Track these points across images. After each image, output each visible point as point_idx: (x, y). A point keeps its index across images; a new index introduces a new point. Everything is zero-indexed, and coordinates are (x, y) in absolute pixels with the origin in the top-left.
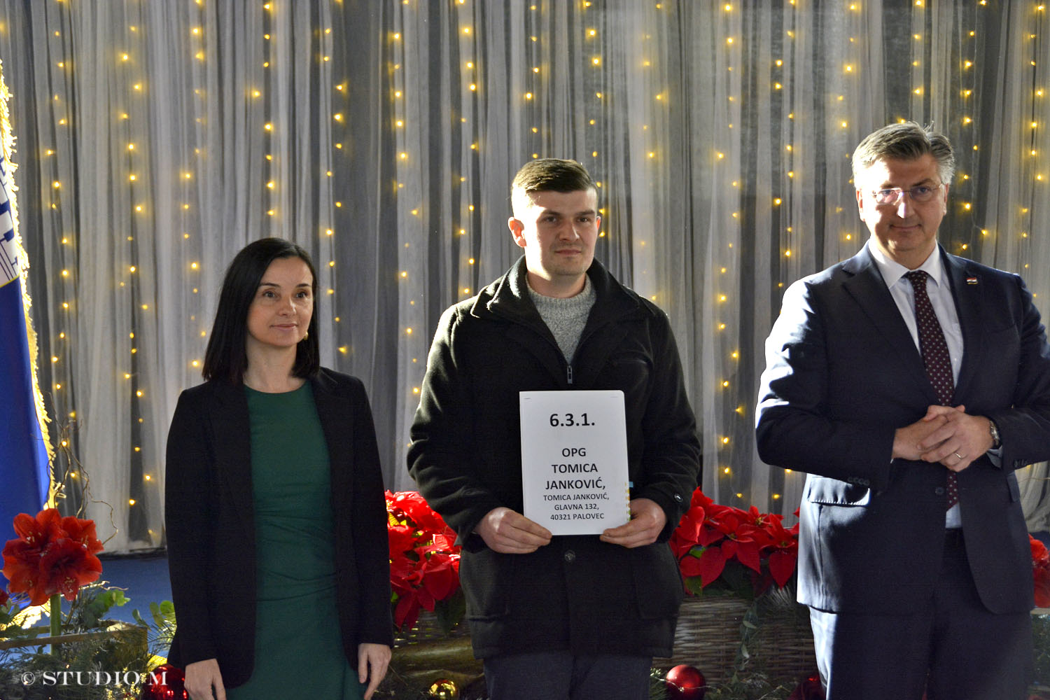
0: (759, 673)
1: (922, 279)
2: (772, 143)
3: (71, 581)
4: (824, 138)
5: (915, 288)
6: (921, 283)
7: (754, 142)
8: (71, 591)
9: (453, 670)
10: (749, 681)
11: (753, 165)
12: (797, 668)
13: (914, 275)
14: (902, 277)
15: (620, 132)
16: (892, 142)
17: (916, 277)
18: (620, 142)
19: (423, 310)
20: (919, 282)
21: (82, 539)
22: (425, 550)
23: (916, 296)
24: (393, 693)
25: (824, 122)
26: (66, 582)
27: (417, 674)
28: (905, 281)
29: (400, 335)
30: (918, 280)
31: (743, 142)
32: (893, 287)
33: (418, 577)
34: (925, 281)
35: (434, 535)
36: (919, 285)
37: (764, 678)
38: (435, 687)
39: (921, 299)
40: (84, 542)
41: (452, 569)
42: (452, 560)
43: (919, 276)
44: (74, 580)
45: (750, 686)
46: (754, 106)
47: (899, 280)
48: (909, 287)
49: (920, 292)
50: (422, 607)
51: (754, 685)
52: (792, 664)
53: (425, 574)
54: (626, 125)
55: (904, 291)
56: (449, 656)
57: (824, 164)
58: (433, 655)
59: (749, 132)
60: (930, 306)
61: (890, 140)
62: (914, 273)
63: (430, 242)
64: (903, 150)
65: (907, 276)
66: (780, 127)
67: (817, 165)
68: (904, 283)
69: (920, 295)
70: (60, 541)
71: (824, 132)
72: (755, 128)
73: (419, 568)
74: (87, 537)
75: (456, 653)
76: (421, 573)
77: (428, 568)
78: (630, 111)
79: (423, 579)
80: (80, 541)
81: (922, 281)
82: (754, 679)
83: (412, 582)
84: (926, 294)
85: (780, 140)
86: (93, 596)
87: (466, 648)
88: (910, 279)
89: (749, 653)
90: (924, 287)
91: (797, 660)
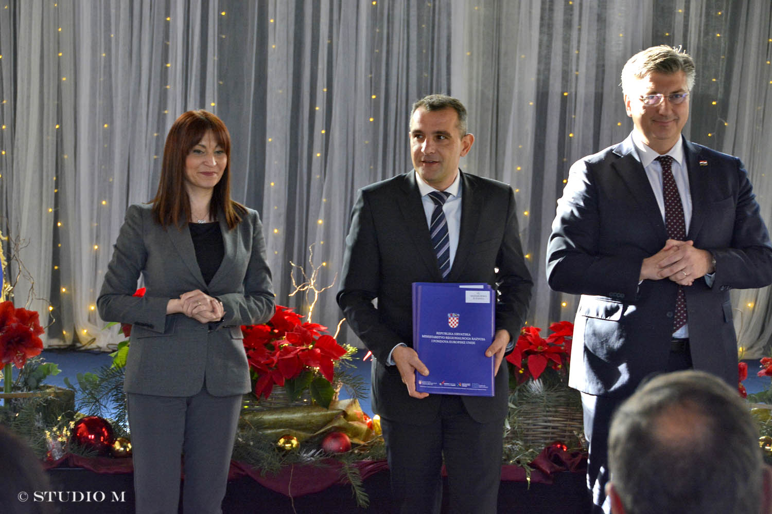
0: (517, 440)
1: (669, 162)
2: (563, 47)
3: (21, 354)
4: (604, 45)
5: (664, 168)
6: (668, 165)
7: (549, 47)
8: (21, 361)
9: (297, 430)
10: (509, 446)
11: (548, 64)
12: (545, 438)
13: (662, 159)
14: (655, 160)
15: (444, 33)
16: (658, 61)
17: (664, 161)
18: (444, 42)
19: (284, 168)
20: (666, 164)
21: (29, 325)
22: (279, 343)
23: (664, 174)
24: (252, 443)
25: (605, 33)
26: (17, 355)
27: (269, 432)
28: (656, 163)
29: (266, 187)
30: (665, 162)
31: (540, 45)
32: (647, 167)
33: (273, 362)
34: (671, 163)
35: (286, 333)
36: (666, 166)
37: (521, 444)
38: (282, 441)
39: (667, 176)
40: (30, 327)
41: (298, 357)
42: (298, 350)
43: (667, 160)
44: (23, 354)
45: (510, 450)
46: (551, 18)
47: (652, 163)
48: (659, 167)
49: (667, 171)
50: (275, 383)
51: (513, 449)
52: (542, 435)
53: (278, 360)
54: (449, 28)
55: (655, 170)
56: (293, 419)
57: (603, 66)
58: (281, 418)
59: (545, 38)
60: (674, 181)
61: (656, 59)
62: (663, 157)
63: (292, 117)
64: (665, 67)
65: (658, 159)
66: (570, 35)
67: (597, 67)
68: (654, 164)
69: (667, 174)
70: (14, 325)
71: (604, 40)
72: (550, 36)
73: (274, 355)
74: (33, 323)
75: (299, 417)
76: (275, 359)
77: (280, 355)
78: (453, 17)
79: (277, 363)
80: (27, 326)
81: (668, 163)
82: (513, 444)
83: (268, 365)
84: (671, 172)
85: (569, 45)
86: (35, 367)
87: (306, 415)
88: (660, 161)
89: (511, 426)
90: (670, 168)
91: (546, 433)
